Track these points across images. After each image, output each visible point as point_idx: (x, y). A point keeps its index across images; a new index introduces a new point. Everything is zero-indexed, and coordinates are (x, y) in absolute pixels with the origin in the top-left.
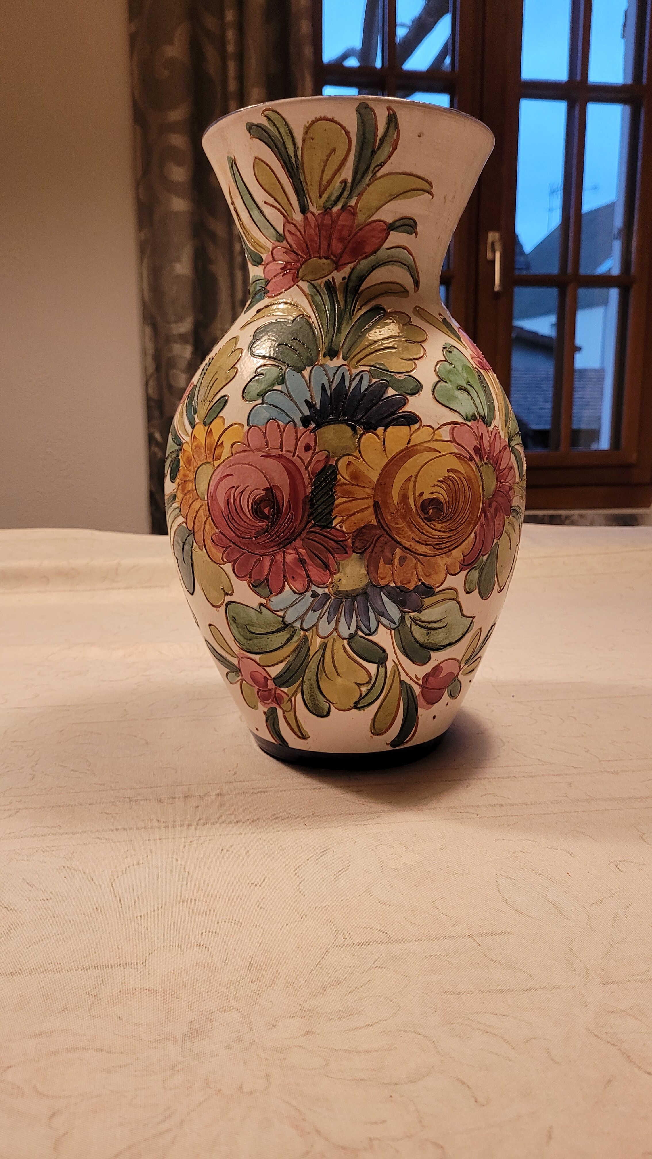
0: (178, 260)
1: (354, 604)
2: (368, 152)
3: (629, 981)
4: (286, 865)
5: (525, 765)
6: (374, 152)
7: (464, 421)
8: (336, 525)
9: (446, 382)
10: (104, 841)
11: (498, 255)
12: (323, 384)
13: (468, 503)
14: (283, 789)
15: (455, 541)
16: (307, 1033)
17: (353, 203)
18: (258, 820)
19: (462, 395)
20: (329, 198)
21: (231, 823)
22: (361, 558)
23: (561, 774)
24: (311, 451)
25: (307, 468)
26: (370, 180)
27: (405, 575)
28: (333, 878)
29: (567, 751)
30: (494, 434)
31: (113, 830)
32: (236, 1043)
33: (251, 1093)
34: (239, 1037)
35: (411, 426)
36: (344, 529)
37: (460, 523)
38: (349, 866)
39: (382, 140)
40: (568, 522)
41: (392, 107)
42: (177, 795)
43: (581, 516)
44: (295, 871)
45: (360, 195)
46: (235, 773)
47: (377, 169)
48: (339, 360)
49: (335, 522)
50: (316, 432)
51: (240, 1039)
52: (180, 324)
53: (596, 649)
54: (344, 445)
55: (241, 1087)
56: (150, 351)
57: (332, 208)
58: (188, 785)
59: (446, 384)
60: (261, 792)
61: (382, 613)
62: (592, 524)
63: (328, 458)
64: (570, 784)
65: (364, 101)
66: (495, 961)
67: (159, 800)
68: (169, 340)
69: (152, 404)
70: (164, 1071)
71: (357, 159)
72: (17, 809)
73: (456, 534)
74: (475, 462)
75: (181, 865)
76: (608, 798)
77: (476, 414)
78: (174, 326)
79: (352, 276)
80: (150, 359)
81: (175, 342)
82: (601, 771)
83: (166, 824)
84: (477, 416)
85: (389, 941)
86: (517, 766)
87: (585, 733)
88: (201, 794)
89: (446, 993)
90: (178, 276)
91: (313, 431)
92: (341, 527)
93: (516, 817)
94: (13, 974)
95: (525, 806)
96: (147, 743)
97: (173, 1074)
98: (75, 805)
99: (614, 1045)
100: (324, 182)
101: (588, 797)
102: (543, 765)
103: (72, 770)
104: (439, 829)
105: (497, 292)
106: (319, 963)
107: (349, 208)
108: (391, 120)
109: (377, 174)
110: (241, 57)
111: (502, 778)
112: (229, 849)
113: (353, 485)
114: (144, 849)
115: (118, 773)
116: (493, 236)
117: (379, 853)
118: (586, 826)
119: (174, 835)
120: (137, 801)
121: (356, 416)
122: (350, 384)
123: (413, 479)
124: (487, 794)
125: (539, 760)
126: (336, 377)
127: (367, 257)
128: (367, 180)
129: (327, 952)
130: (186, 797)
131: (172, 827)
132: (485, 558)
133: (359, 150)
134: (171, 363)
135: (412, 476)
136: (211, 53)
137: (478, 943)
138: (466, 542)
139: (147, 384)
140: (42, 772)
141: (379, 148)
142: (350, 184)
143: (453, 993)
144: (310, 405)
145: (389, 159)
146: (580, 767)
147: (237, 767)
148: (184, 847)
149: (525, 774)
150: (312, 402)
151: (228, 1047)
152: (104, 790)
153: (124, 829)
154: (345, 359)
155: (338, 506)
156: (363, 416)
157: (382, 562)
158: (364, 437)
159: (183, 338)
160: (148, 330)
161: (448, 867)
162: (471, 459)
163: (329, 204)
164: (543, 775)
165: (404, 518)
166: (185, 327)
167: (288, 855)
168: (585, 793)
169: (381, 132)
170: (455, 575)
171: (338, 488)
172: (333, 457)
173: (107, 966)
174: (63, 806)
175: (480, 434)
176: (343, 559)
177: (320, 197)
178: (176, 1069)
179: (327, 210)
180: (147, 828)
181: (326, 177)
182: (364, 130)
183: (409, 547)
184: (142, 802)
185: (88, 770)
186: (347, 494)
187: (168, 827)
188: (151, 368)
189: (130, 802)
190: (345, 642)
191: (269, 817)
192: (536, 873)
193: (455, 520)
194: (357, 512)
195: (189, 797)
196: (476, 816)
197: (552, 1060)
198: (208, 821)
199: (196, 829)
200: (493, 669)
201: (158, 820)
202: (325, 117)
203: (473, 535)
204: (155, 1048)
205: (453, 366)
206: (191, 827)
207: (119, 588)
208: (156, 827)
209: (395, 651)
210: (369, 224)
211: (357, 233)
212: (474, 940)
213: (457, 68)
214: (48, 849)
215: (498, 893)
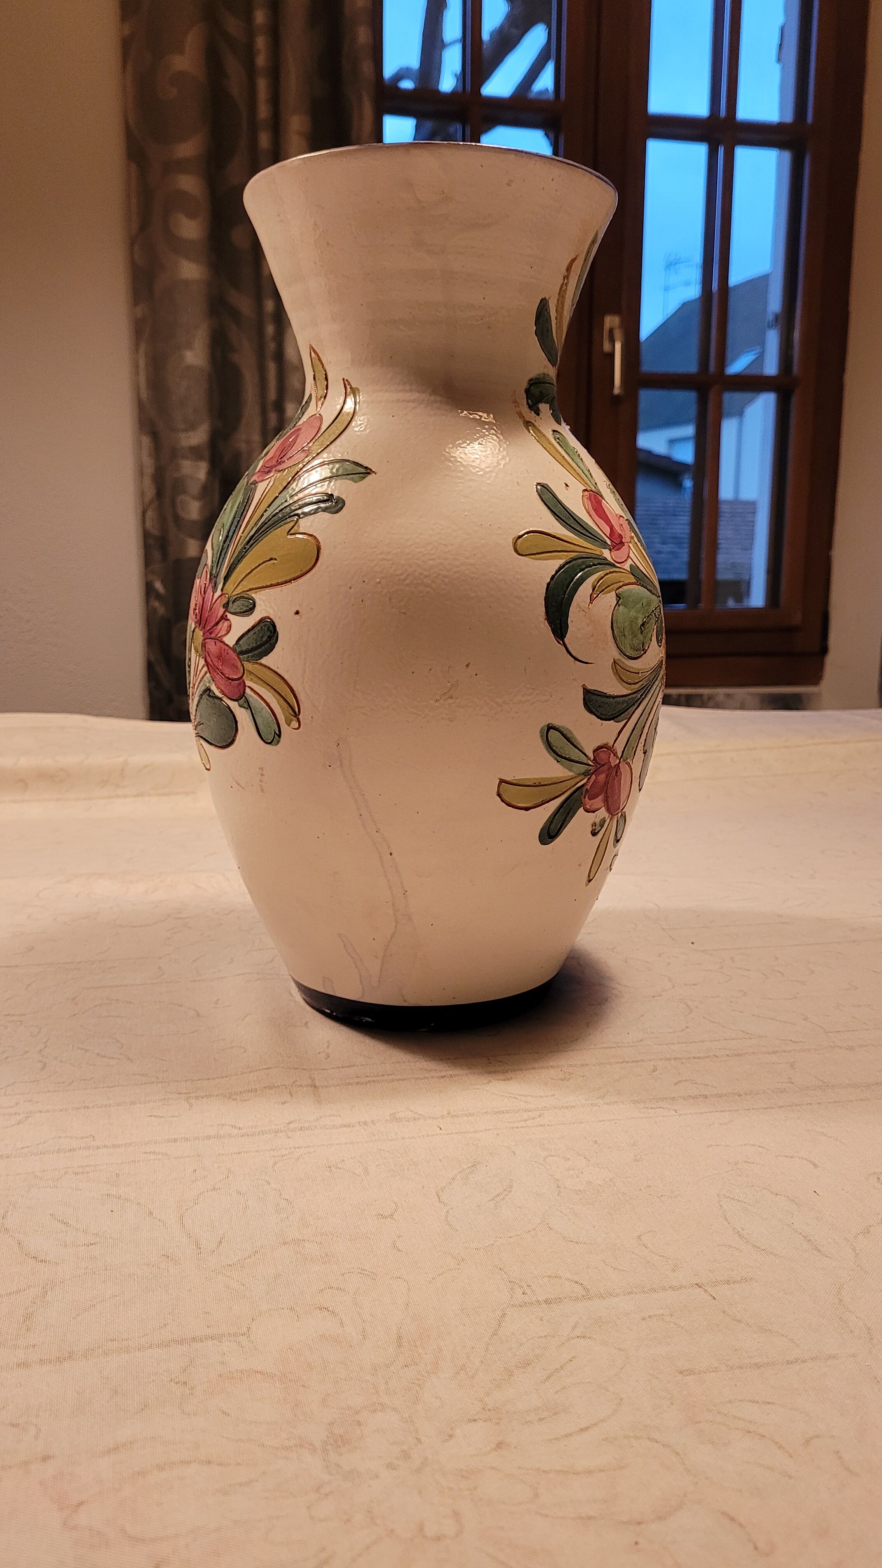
0: (189, 346)
4: (423, 1187)
5: (726, 1039)
10: (160, 1157)
11: (618, 346)
14: (399, 1077)
16: (499, 1446)
21: (336, 1128)
23: (778, 1051)
28: (492, 1204)
29: (778, 1019)
31: (170, 1141)
32: (401, 1461)
33: (438, 1538)
34: (404, 1451)
38: (511, 1187)
40: (711, 703)
42: (254, 1087)
43: (728, 696)
44: (438, 1196)
46: (328, 1056)
51: (406, 1456)
52: (191, 434)
53: (792, 877)
55: (422, 1530)
56: (149, 470)
60: (370, 1082)
62: (742, 707)
64: (792, 1065)
66: (740, 1321)
67: (228, 1096)
68: (175, 454)
69: (151, 541)
72: (27, 1113)
75: (275, 1189)
76: (848, 1084)
78: (183, 435)
80: (148, 481)
81: (184, 457)
82: (831, 1046)
83: (245, 1131)
85: (587, 1296)
87: (798, 993)
88: (286, 1084)
89: (681, 1373)
90: (189, 368)
93: (729, 1113)
94: (59, 1360)
95: (738, 1097)
96: (198, 1015)
97: (317, 1499)
98: (110, 1105)
101: (820, 1083)
102: (751, 1038)
103: (98, 1054)
104: (626, 1133)
105: (618, 396)
106: (495, 1334)
110: (275, 73)
111: (698, 1058)
112: (339, 1166)
114: (219, 1168)
115: (164, 1058)
116: (611, 321)
117: (550, 1168)
118: (826, 1124)
119: (258, 1146)
120: (197, 1098)
124: (683, 1081)
125: (743, 1032)
129: (504, 1315)
130: (266, 1090)
134: (179, 486)
136: (233, 67)
137: (712, 1296)
139: (144, 513)
140: (56, 1058)
143: (691, 1372)
146: (801, 1042)
147: (328, 1047)
148: (275, 1163)
149: (728, 1052)
151: (390, 1466)
152: (148, 1083)
153: (186, 1140)
159: (195, 453)
160: (146, 440)
161: (650, 1187)
164: (753, 1053)
166: (198, 437)
167: (424, 1172)
168: (816, 1077)
174: (93, 1107)
178: (322, 1491)
184: (205, 1100)
185: (121, 1054)
187: (248, 1135)
188: (150, 493)
189: (187, 1100)
191: (387, 1118)
192: (772, 1193)
196: (674, 1113)
197: (848, 1470)
198: (302, 1126)
199: (288, 1137)
204: (286, 1458)
206: (280, 1134)
207: (126, 796)
208: (230, 1135)
212: (706, 1291)
213: (563, 96)
214: (81, 1170)
215: (725, 1223)
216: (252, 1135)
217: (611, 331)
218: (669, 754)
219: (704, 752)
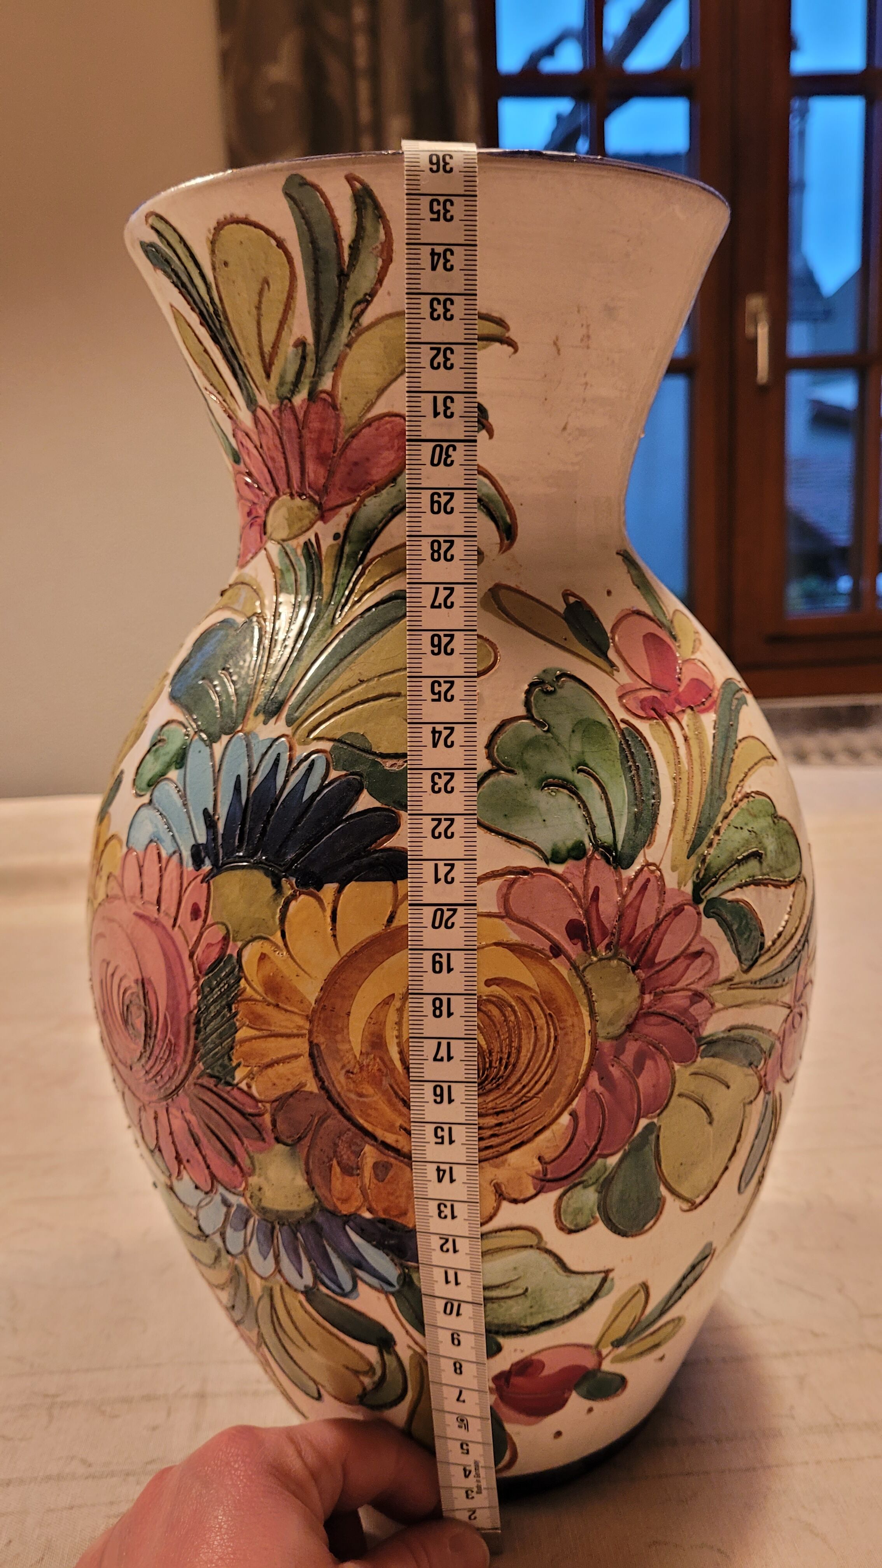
1: (296, 1238)
2: (330, 277)
6: (343, 276)
7: (543, 865)
8: (241, 1082)
9: (511, 772)
12: (238, 777)
13: (547, 1051)
15: (513, 1134)
17: (326, 384)
19: (552, 800)
20: (282, 377)
22: (293, 1155)
24: (200, 922)
25: (191, 956)
26: (349, 333)
27: (391, 1198)
30: (637, 886)
35: (399, 882)
36: (254, 1091)
37: (524, 1096)
39: (355, 248)
41: (357, 174)
45: (337, 366)
47: (358, 309)
48: (278, 723)
49: (239, 1074)
50: (211, 882)
54: (257, 916)
57: (292, 396)
59: (511, 776)
61: (357, 1263)
63: (226, 939)
65: (294, 172)
71: (313, 296)
73: (513, 1120)
74: (569, 958)
77: (587, 841)
79: (351, 532)
84: (589, 845)
91: (207, 878)
92: (249, 1086)
100: (267, 349)
107: (324, 396)
108: (364, 202)
109: (361, 320)
110: (375, 73)
113: (269, 1004)
116: (755, 303)
121: (285, 854)
122: (286, 782)
123: (397, 1003)
126: (264, 763)
127: (378, 490)
128: (343, 335)
132: (613, 1161)
133: (312, 274)
135: (393, 995)
136: (334, 67)
138: (547, 1134)
141: (352, 265)
142: (313, 347)
144: (210, 821)
145: (381, 285)
150: (214, 815)
154: (289, 722)
155: (243, 1041)
156: (298, 857)
157: (337, 1169)
158: (293, 904)
162: (557, 951)
163: (285, 390)
165: (376, 1082)
169: (347, 231)
170: (525, 1201)
171: (242, 1005)
172: (235, 940)
175: (591, 892)
176: (261, 1151)
177: (268, 376)
179: (285, 400)
181: (268, 338)
182: (310, 230)
183: (394, 1144)
186: (256, 1020)
190: (302, 1298)
193: (509, 1089)
194: (277, 1062)
202: (231, 216)
203: (565, 1119)
205: (546, 729)
209: (407, 1332)
210: (369, 424)
211: (347, 444)
217: (755, 314)
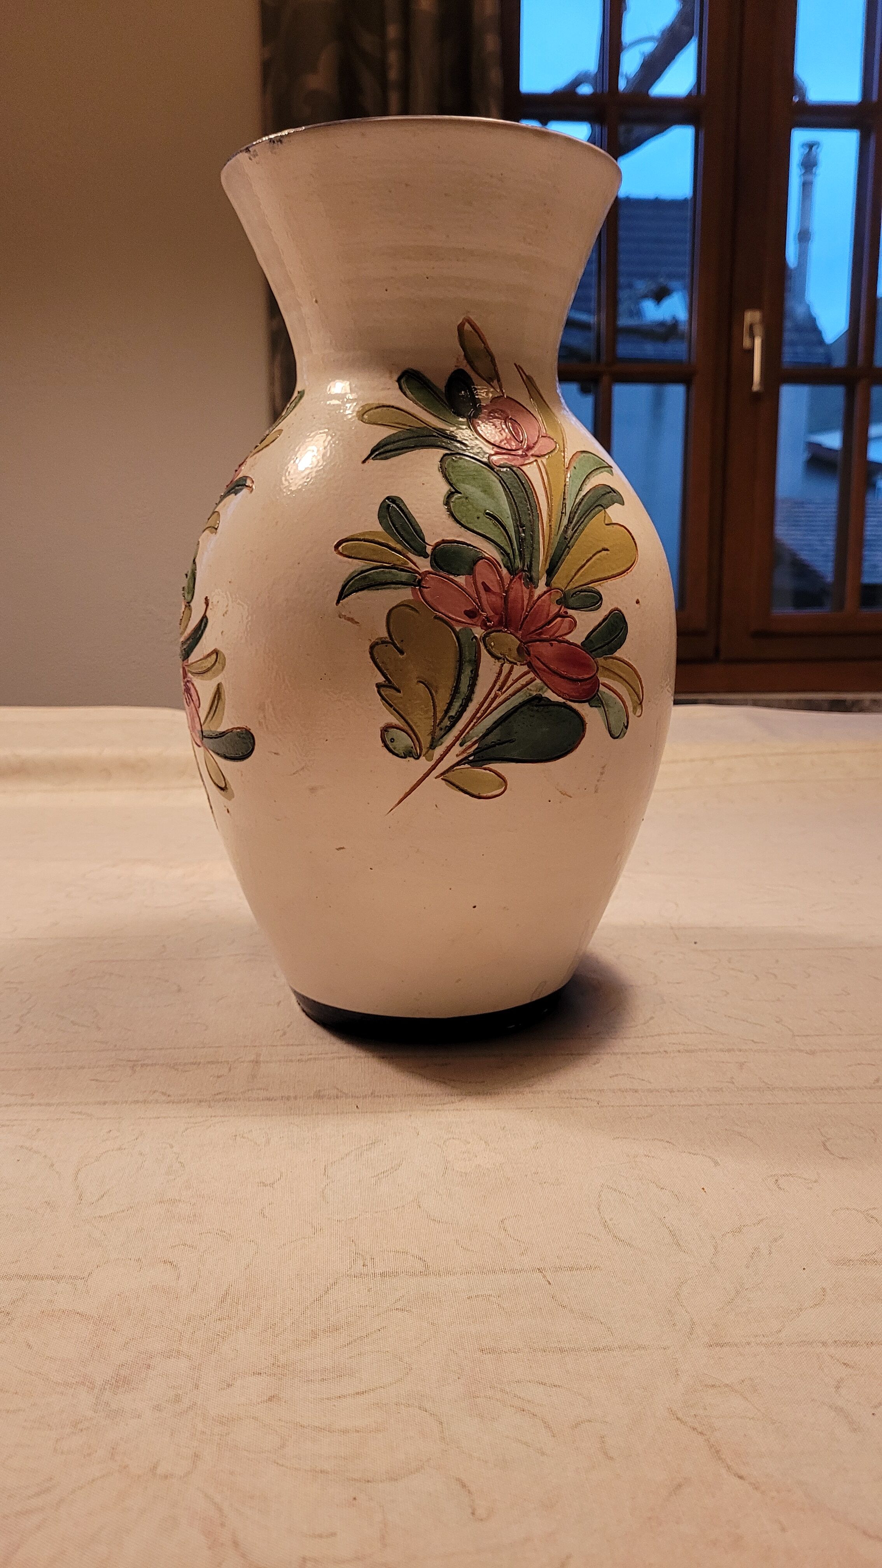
3: (749, 1344)
4: (314, 1160)
10: (84, 1117)
11: (758, 342)
14: (341, 1055)
16: (270, 1399)
18: (295, 1098)
21: (258, 1101)
23: (733, 1050)
28: (373, 1181)
29: (750, 1020)
31: (99, 1103)
32: (170, 1403)
33: (166, 1477)
34: (177, 1395)
38: (400, 1165)
42: (198, 1061)
44: (325, 1169)
46: (284, 1034)
51: (177, 1399)
53: (834, 881)
55: (155, 1468)
58: (216, 1047)
60: (310, 1060)
64: (741, 1065)
66: (565, 1307)
67: (172, 1065)
70: (61, 1427)
75: (175, 1153)
76: (791, 1088)
82: (792, 1049)
83: (172, 1098)
85: (425, 1273)
86: (674, 1034)
87: (783, 996)
88: (230, 1060)
89: (482, 1350)
93: (652, 1107)
95: (669, 1093)
96: (180, 990)
97: (73, 1432)
98: (61, 1068)
99: (701, 1433)
101: (762, 1085)
102: (712, 1035)
103: (72, 1022)
105: (757, 393)
106: (318, 1299)
111: (648, 1053)
112: (245, 1135)
114: (133, 1130)
115: (130, 1028)
116: (752, 317)
117: (447, 1150)
118: (749, 1124)
119: (178, 1113)
120: (142, 1066)
124: (620, 1075)
129: (335, 1283)
130: (209, 1062)
131: (179, 1102)
137: (548, 1281)
140: (33, 1023)
143: (492, 1351)
146: (763, 1043)
148: (187, 1129)
149: (681, 1048)
151: (158, 1408)
152: (104, 1050)
153: (115, 1103)
161: (537, 1173)
164: (706, 1049)
167: (322, 1147)
168: (760, 1078)
173: (36, 1277)
174: (45, 1069)
178: (80, 1426)
180: (145, 1102)
184: (149, 1068)
185: (93, 1023)
187: (173, 1103)
189: (133, 1067)
191: (312, 1095)
192: (658, 1187)
195: (212, 1063)
196: (596, 1104)
197: (606, 1454)
198: (228, 1097)
199: (210, 1107)
200: (677, 905)
201: (163, 1093)
204: (62, 1393)
206: (203, 1104)
208: (157, 1102)
212: (544, 1277)
213: (703, 90)
214: (8, 1123)
215: (597, 1212)
216: (177, 1103)
217: (751, 327)
218: (744, 756)
219: (783, 754)
